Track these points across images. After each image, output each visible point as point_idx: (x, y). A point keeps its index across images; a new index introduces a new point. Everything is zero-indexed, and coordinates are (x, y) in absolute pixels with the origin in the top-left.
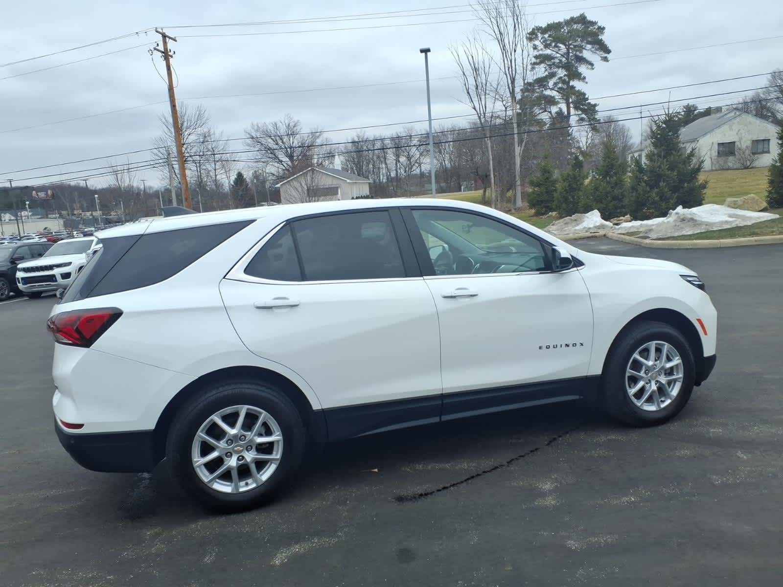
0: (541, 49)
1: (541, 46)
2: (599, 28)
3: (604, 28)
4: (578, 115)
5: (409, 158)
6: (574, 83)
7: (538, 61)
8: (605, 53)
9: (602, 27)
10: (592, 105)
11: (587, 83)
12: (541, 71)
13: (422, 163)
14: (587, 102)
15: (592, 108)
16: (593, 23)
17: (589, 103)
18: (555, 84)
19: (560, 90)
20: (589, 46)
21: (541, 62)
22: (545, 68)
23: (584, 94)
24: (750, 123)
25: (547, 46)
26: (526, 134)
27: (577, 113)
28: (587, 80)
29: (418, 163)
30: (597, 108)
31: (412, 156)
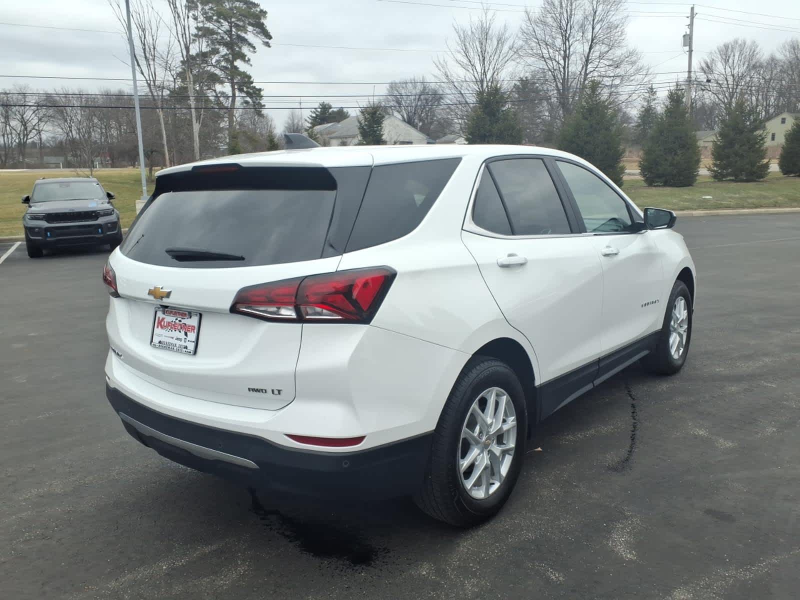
0: (203, 22)
1: (201, 18)
2: (261, 11)
3: (265, 13)
4: (242, 96)
5: (24, 123)
6: (238, 63)
7: (200, 33)
8: (266, 38)
9: (264, 10)
10: (257, 89)
11: (251, 65)
12: (204, 46)
13: (42, 130)
14: (251, 85)
15: (257, 92)
16: (256, 5)
17: (254, 87)
18: (218, 61)
19: (223, 69)
20: (250, 28)
21: (204, 36)
22: (207, 42)
23: (250, 77)
24: (398, 126)
25: (209, 19)
26: (203, 110)
27: (241, 95)
28: (251, 62)
29: (36, 130)
30: (262, 93)
31: (28, 120)
